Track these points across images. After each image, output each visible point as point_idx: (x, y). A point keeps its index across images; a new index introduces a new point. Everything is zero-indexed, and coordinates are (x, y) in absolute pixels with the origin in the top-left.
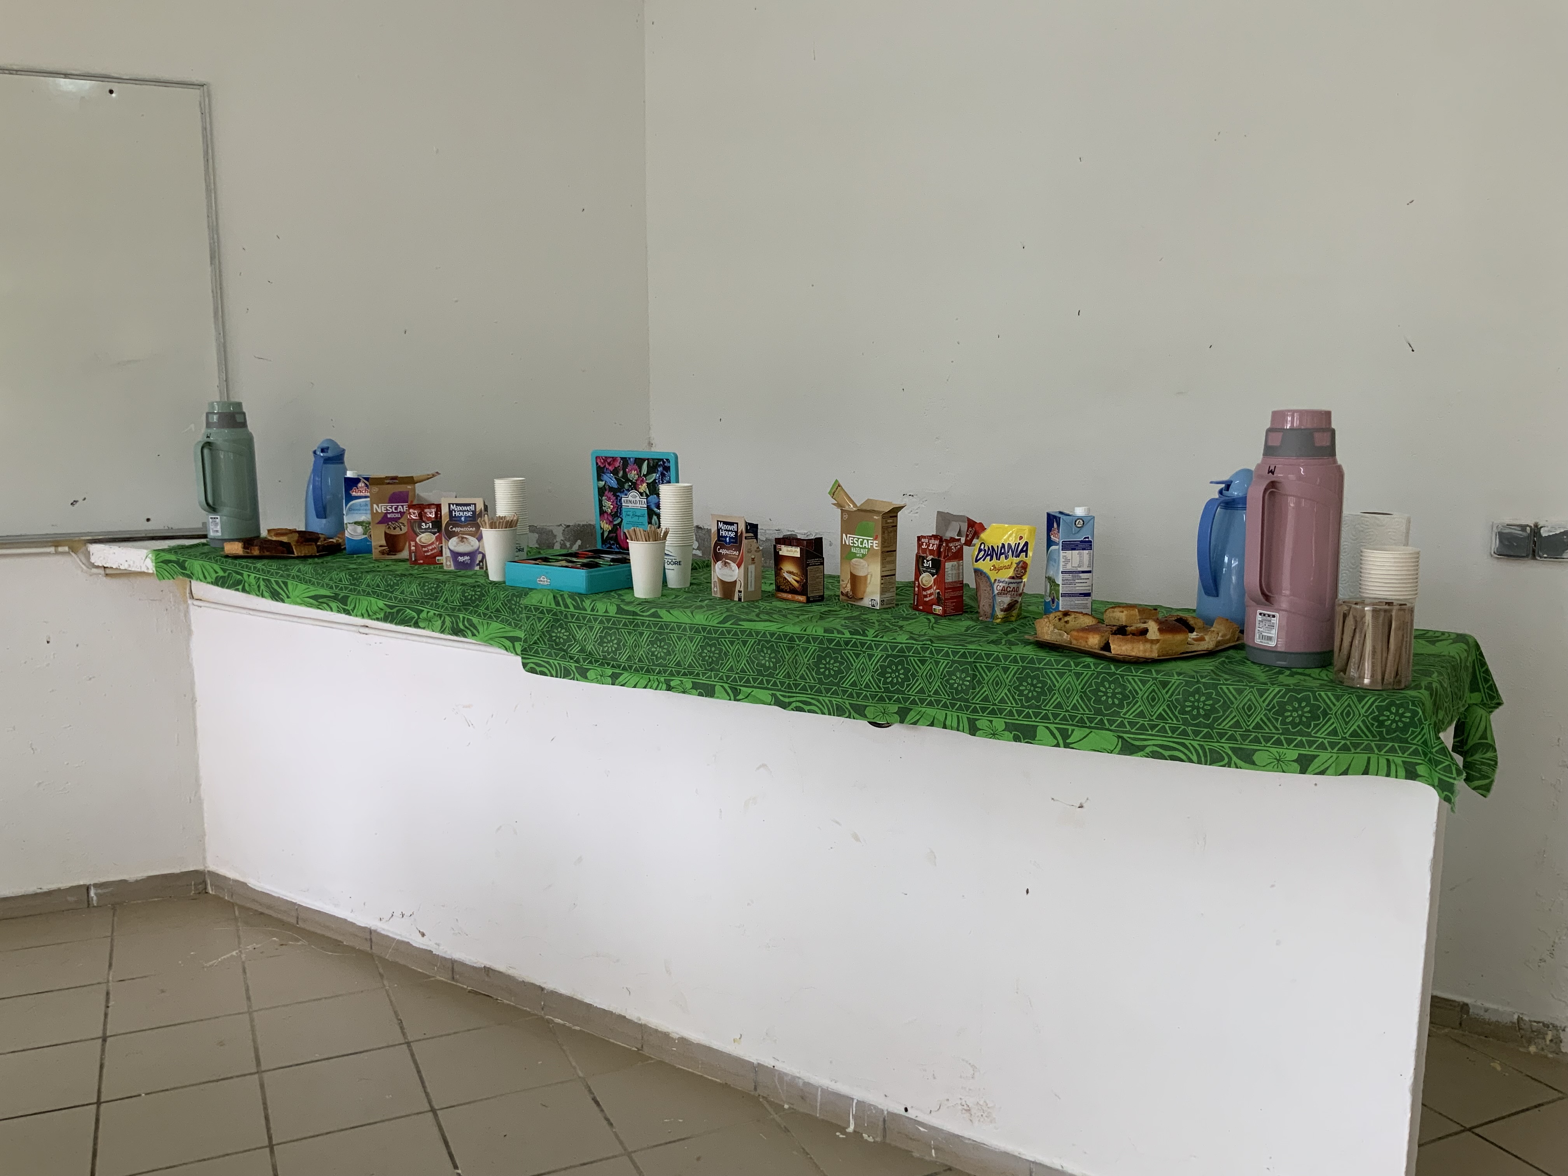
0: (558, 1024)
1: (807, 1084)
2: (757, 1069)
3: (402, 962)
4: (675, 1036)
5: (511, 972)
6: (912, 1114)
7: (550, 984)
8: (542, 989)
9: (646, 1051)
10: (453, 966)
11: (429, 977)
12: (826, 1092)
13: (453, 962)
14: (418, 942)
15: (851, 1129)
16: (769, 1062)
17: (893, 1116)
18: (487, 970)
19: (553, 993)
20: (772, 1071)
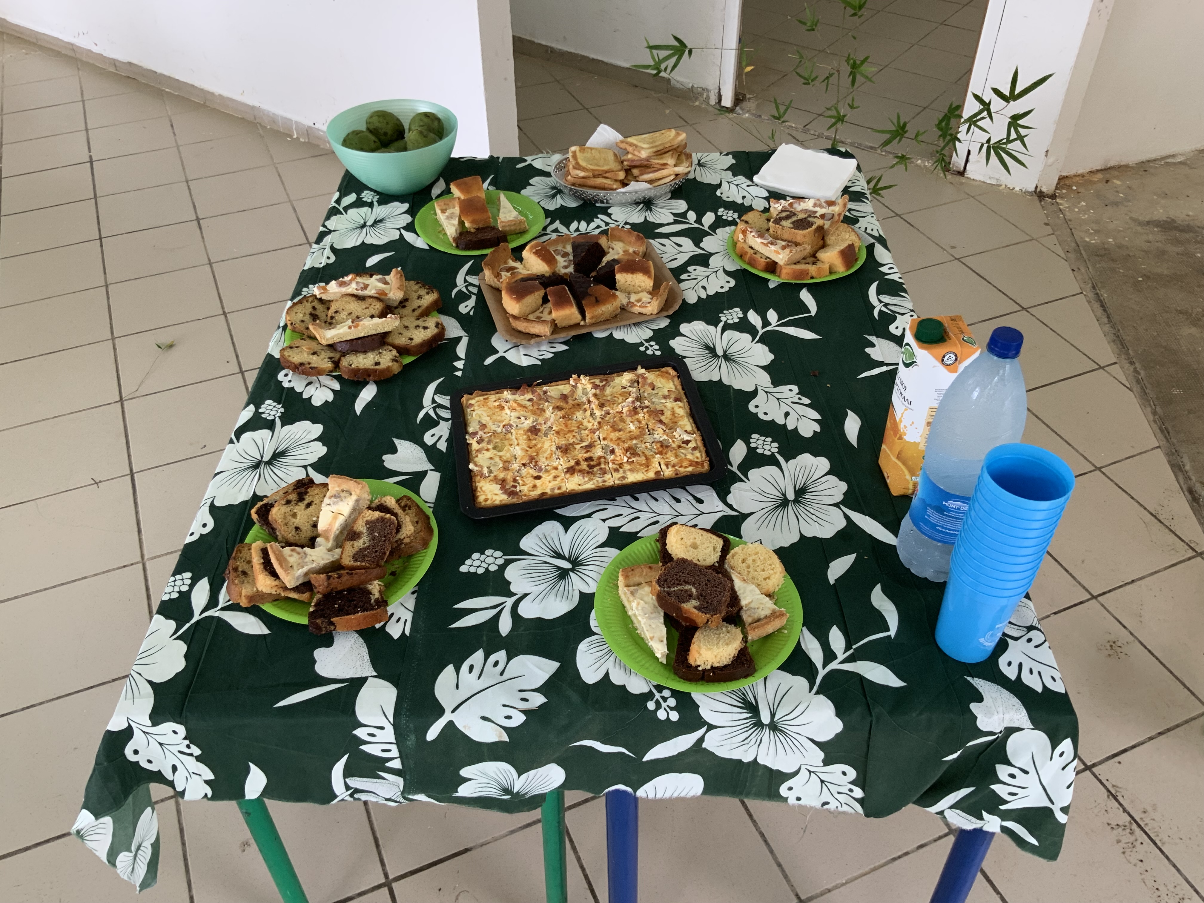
0: (167, 92)
1: (274, 114)
2: (253, 108)
3: (91, 61)
4: (217, 94)
5: (140, 64)
6: (316, 126)
7: (159, 71)
8: (156, 72)
9: (208, 104)
10: (114, 62)
11: (105, 69)
12: (282, 118)
13: (114, 60)
14: (96, 50)
15: (295, 136)
16: (256, 104)
17: (309, 127)
18: (130, 64)
19: (161, 75)
20: (258, 109)
